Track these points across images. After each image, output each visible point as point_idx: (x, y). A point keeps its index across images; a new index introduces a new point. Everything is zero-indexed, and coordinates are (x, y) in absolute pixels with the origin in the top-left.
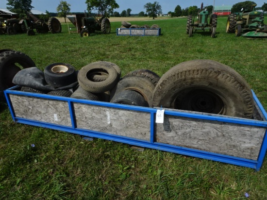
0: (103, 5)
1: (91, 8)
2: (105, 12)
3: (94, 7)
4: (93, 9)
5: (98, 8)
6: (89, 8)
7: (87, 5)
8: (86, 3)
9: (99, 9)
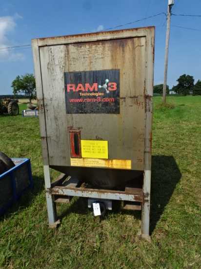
0: (30, 88)
1: (18, 91)
2: (32, 94)
3: (21, 90)
4: (20, 92)
5: (24, 91)
6: (15, 91)
7: (13, 88)
8: (12, 87)
9: (26, 92)
